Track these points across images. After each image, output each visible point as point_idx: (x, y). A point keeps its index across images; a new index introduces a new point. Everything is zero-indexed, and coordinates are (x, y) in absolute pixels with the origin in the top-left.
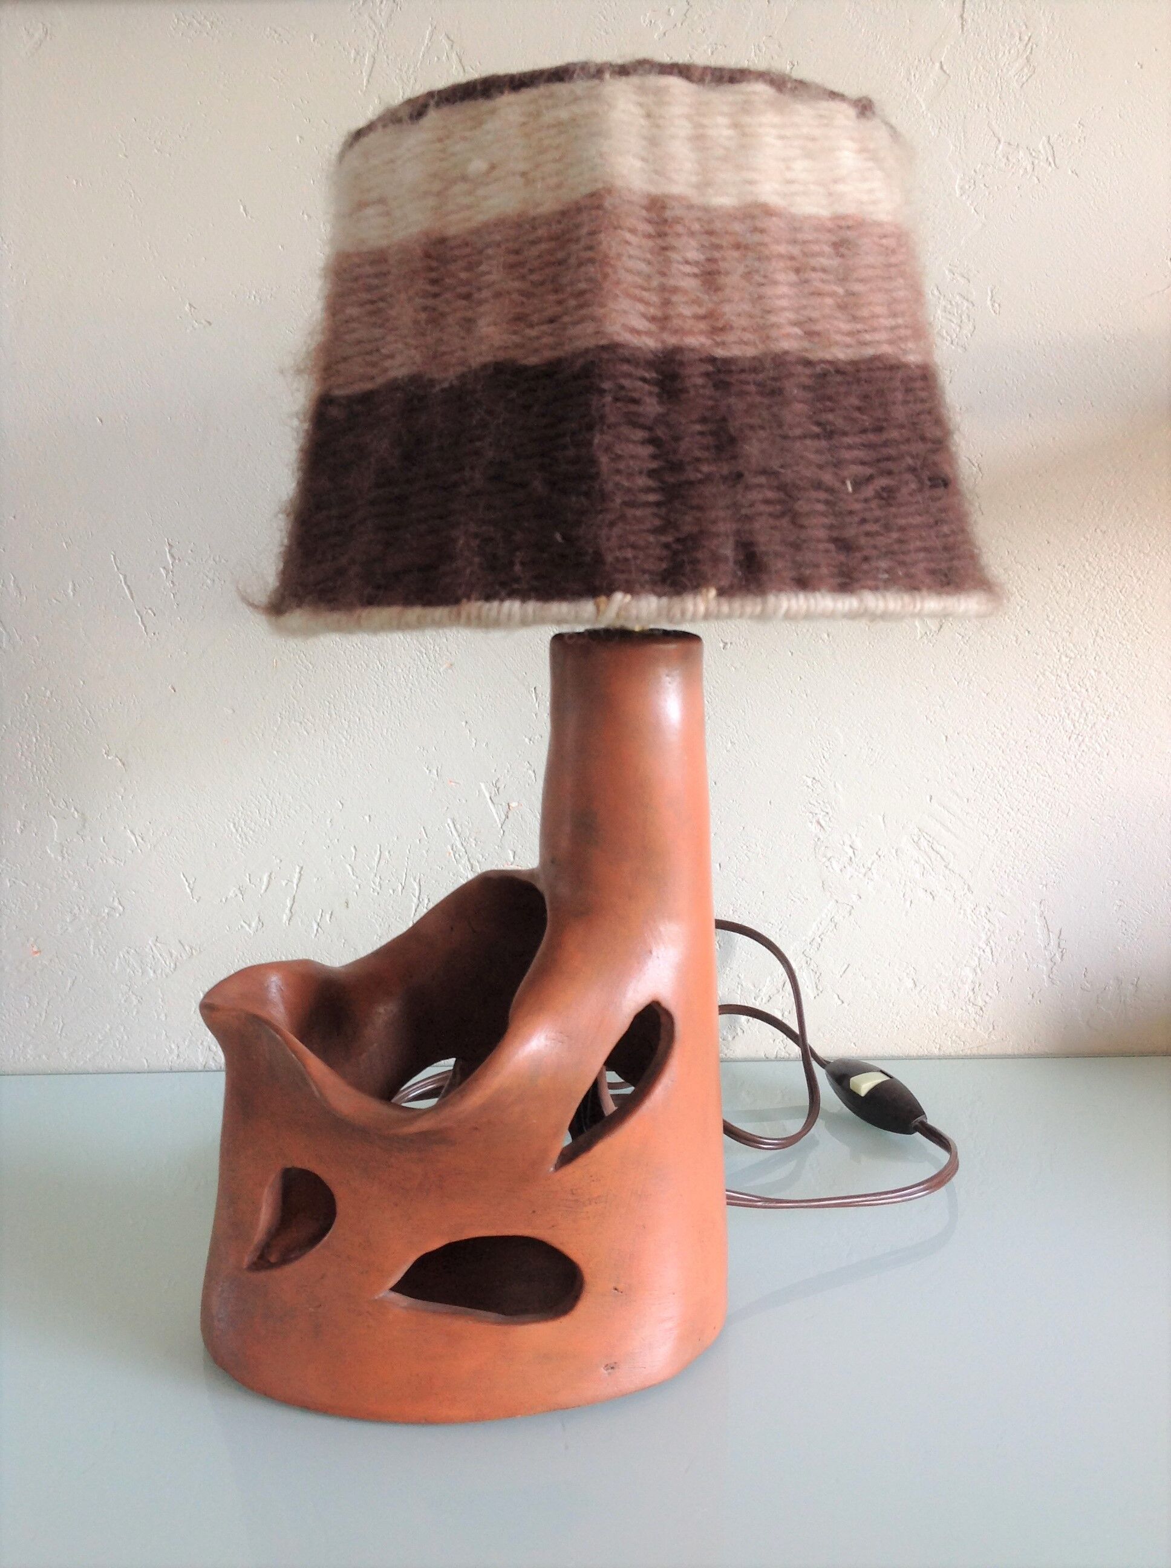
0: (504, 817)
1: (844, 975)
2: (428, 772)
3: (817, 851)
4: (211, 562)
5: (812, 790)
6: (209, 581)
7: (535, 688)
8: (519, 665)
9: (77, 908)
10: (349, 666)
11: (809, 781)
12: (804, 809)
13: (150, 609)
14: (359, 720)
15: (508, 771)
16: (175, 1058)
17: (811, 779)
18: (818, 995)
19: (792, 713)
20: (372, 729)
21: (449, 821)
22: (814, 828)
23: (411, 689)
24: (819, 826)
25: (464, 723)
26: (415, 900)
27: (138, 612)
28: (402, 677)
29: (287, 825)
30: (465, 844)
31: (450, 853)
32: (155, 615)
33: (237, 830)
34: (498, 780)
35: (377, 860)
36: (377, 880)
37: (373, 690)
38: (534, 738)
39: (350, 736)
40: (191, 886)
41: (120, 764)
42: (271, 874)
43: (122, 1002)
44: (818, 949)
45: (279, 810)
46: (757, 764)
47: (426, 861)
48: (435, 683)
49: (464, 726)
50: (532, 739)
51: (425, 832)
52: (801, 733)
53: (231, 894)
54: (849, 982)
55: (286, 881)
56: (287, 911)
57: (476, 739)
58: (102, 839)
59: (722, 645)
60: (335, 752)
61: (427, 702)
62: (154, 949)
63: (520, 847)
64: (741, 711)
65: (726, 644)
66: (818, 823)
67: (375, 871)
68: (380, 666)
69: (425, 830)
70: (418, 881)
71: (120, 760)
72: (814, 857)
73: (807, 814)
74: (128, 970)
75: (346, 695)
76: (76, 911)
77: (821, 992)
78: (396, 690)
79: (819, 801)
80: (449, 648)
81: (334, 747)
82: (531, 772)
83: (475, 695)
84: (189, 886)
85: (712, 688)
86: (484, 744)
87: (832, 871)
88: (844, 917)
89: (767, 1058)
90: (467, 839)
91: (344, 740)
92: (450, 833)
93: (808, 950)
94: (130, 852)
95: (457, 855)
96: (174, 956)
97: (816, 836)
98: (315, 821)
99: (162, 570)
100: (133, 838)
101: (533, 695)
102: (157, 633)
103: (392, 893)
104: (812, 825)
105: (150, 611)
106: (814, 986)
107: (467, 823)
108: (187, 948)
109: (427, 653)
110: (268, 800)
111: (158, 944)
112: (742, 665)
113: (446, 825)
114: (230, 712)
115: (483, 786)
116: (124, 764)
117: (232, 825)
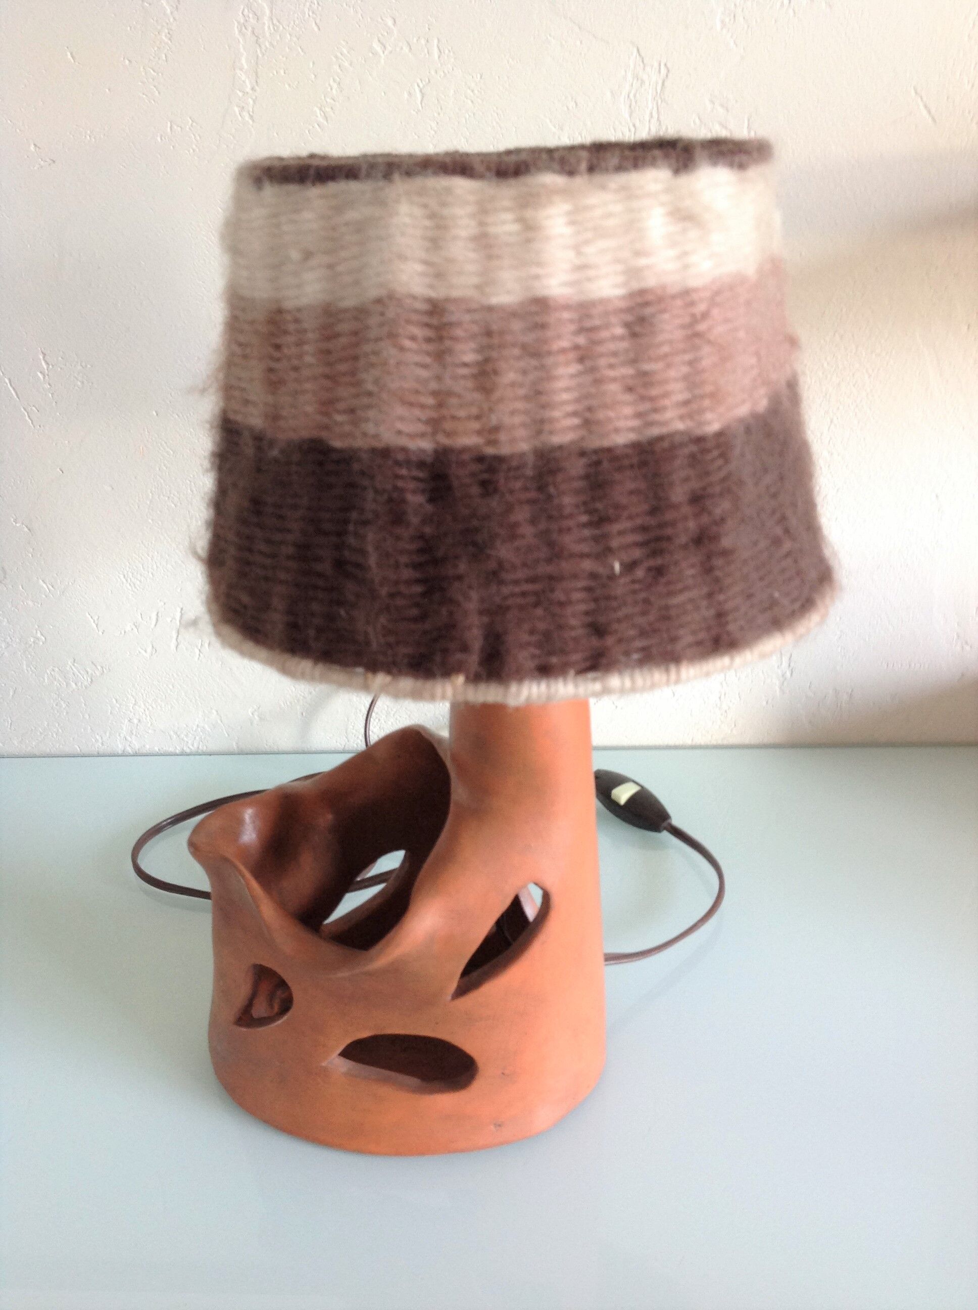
4: (79, 367)
6: (79, 383)
9: (9, 638)
13: (33, 406)
16: (101, 745)
27: (25, 409)
29: (166, 577)
32: (38, 411)
33: (127, 580)
40: (96, 622)
41: (26, 529)
42: (158, 613)
43: (55, 706)
45: (158, 565)
53: (128, 628)
55: (170, 619)
56: (174, 641)
58: (21, 587)
62: (73, 667)
71: (27, 527)
74: (55, 683)
76: (9, 639)
84: (94, 622)
94: (44, 596)
96: (89, 673)
98: (189, 574)
99: (39, 374)
100: (45, 586)
102: (42, 426)
105: (34, 408)
108: (99, 668)
110: (149, 558)
111: (75, 664)
114: (110, 489)
116: (29, 530)
117: (122, 576)
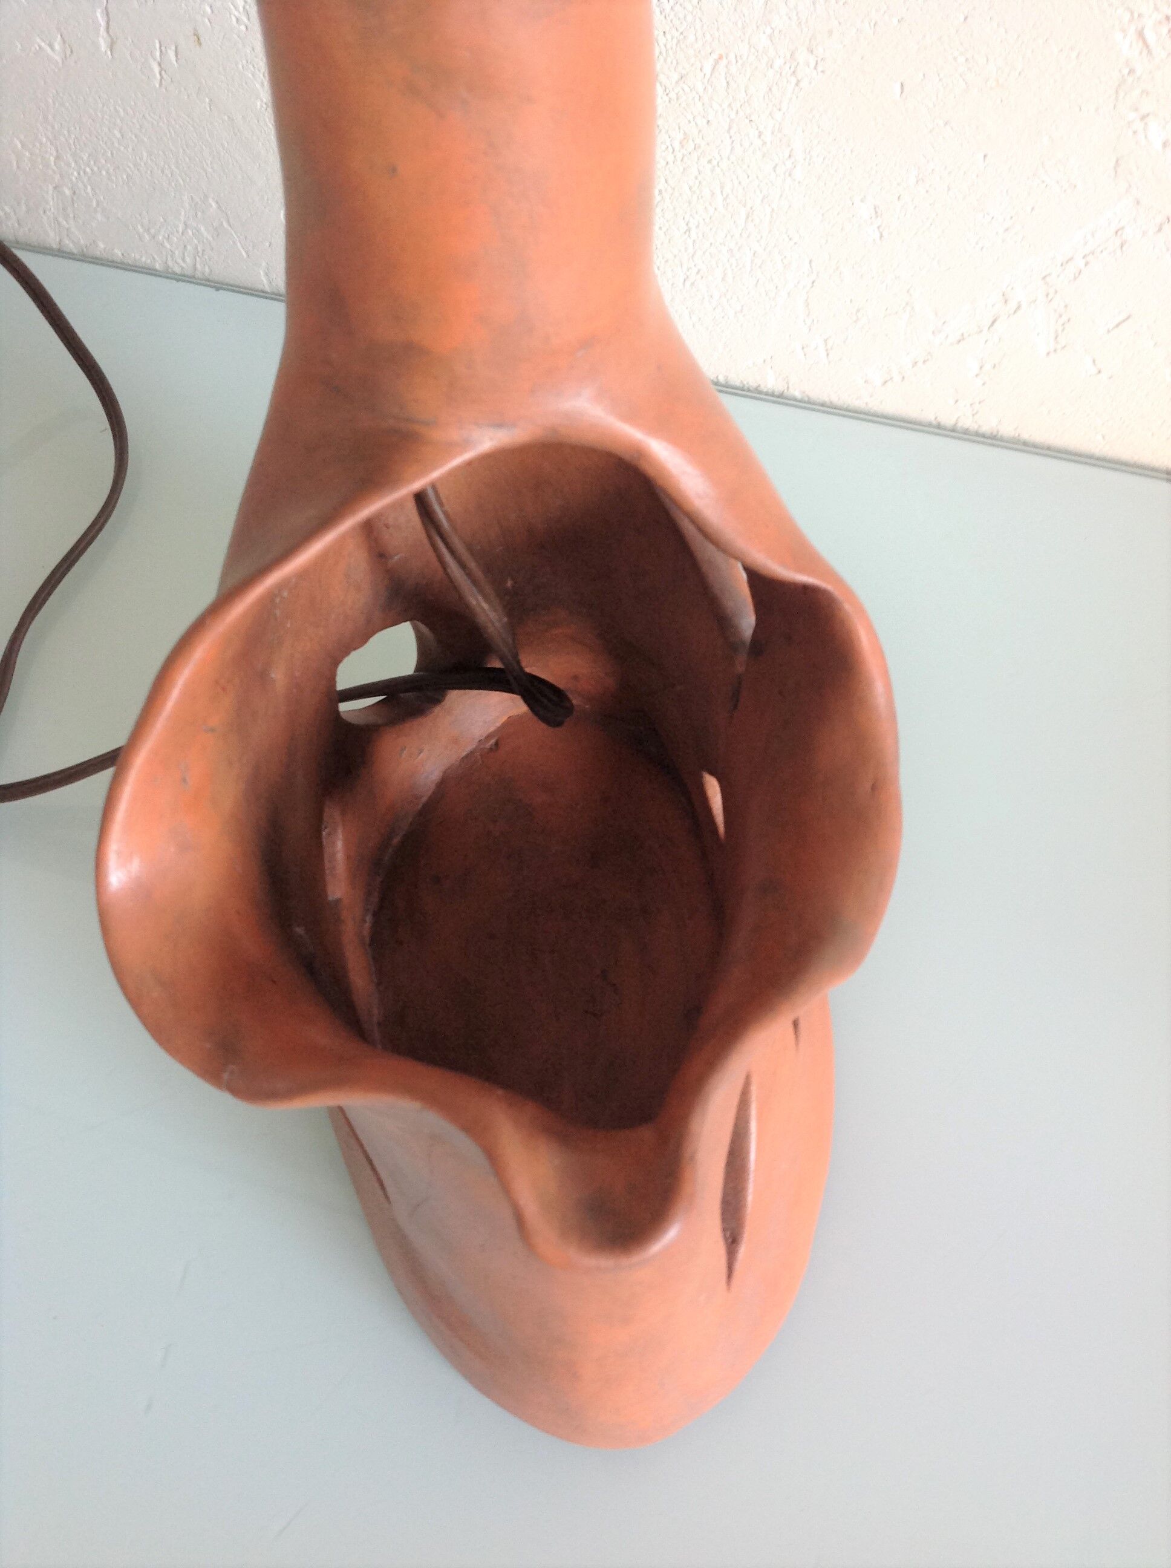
1: (1115, 330)
3: (1121, 95)
22: (1126, 46)
24: (1141, 43)
44: (1075, 278)
54: (1121, 342)
66: (1141, 35)
72: (1112, 105)
73: (1120, 11)
77: (1063, 348)
88: (1144, 233)
89: (940, 425)
93: (1054, 276)
97: (1127, 63)
104: (1125, 37)
106: (1052, 336)
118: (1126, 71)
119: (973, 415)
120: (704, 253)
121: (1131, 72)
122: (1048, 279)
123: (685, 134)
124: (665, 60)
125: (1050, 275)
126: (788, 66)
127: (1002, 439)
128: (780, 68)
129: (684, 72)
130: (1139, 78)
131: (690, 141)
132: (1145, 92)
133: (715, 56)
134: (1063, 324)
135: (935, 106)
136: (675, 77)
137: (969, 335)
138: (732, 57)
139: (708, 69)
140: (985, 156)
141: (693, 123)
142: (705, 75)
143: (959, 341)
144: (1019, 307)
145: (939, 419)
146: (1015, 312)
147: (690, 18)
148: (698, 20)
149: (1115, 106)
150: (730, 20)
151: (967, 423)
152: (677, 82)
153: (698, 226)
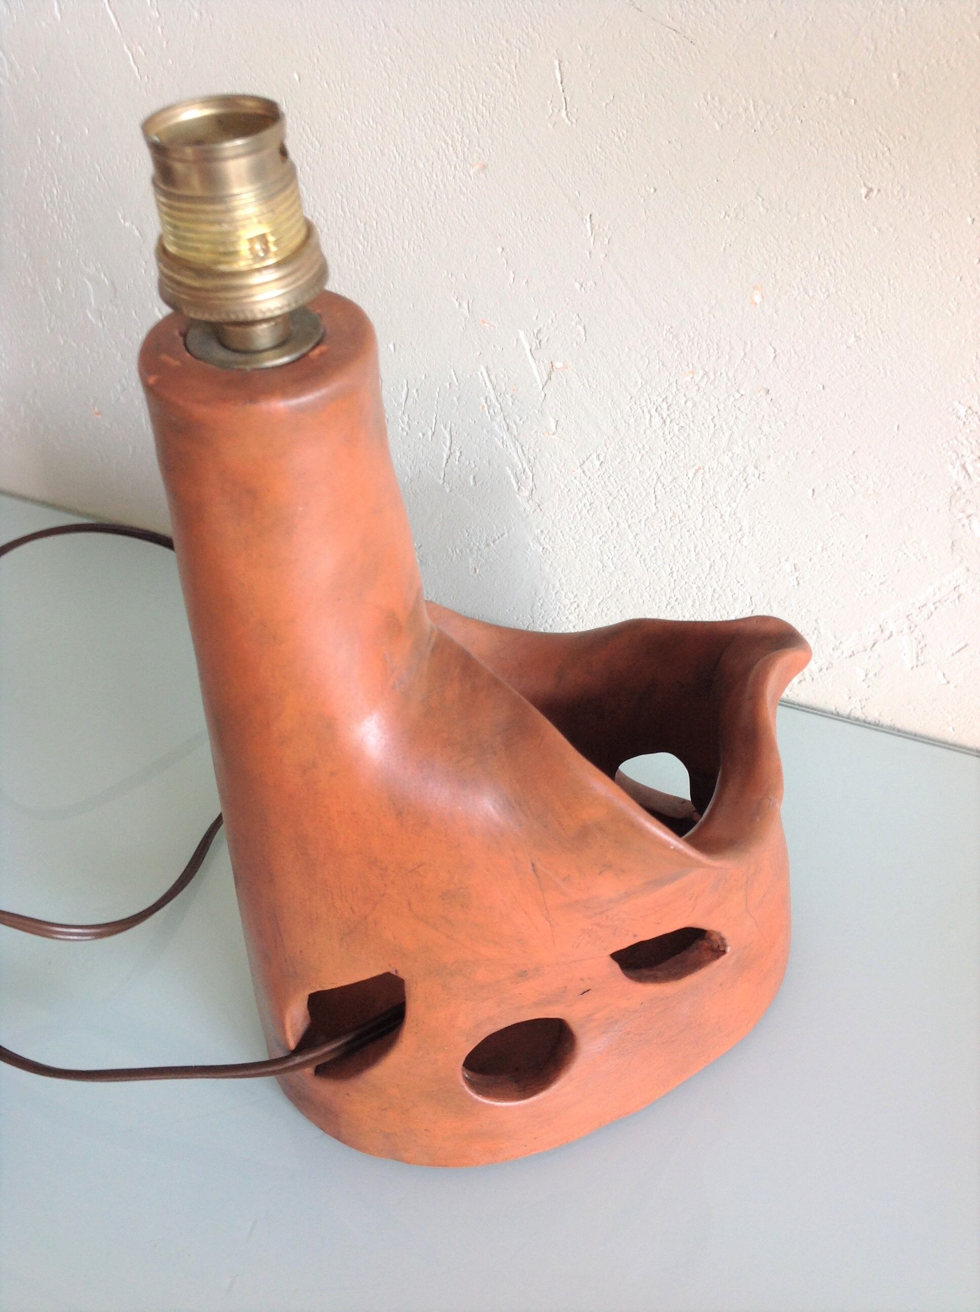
0: (546, 378)
1: (958, 654)
2: (457, 304)
3: (953, 502)
5: (964, 423)
7: (591, 215)
8: (571, 180)
10: (361, 150)
11: (962, 411)
12: (946, 445)
14: (377, 223)
15: (552, 322)
17: (966, 408)
18: (917, 666)
19: (954, 310)
20: (391, 238)
21: (483, 369)
22: (955, 473)
23: (435, 193)
24: (964, 472)
25: (500, 250)
26: (447, 450)
28: (424, 174)
30: (500, 400)
31: (483, 407)
34: (539, 331)
35: (404, 396)
36: (406, 419)
37: (390, 187)
38: (586, 285)
39: (368, 243)
41: (137, 232)
44: (928, 618)
46: (888, 373)
47: (457, 410)
48: (464, 189)
49: (500, 253)
50: (584, 285)
51: (456, 377)
52: (963, 342)
54: (962, 663)
57: (514, 273)
59: (864, 191)
60: (351, 260)
61: (454, 213)
63: (564, 417)
64: (877, 294)
65: (871, 190)
66: (964, 467)
67: (403, 409)
68: (397, 156)
69: (455, 374)
70: (448, 429)
71: (137, 229)
72: (948, 509)
73: (950, 453)
75: (360, 189)
77: (922, 664)
78: (417, 191)
79: (971, 440)
80: (481, 143)
81: (350, 253)
82: (580, 328)
83: (513, 214)
85: (838, 253)
86: (525, 281)
87: (969, 532)
89: (838, 713)
90: (502, 394)
91: (361, 247)
92: (483, 383)
93: (914, 615)
95: (491, 411)
97: (956, 483)
101: (588, 226)
103: (422, 437)
104: (954, 468)
106: (915, 656)
107: (503, 376)
109: (453, 145)
112: (891, 225)
113: (479, 373)
115: (522, 334)
118: (955, 488)
119: (862, 708)
120: (681, 588)
121: (959, 488)
122: (910, 617)
123: (674, 513)
124: (665, 468)
125: (911, 614)
126: (741, 475)
127: (882, 726)
128: (737, 476)
129: (676, 476)
130: (964, 493)
131: (677, 518)
132: (968, 501)
133: (696, 467)
134: (922, 648)
135: (834, 504)
136: (670, 478)
137: (858, 652)
138: (707, 468)
139: (691, 475)
140: (867, 536)
141: (679, 507)
142: (689, 478)
143: (851, 656)
144: (891, 635)
145: (838, 710)
146: (889, 638)
147: (682, 445)
148: (687, 446)
149: (950, 509)
150: (707, 447)
151: (858, 714)
152: (671, 482)
153: (678, 571)
